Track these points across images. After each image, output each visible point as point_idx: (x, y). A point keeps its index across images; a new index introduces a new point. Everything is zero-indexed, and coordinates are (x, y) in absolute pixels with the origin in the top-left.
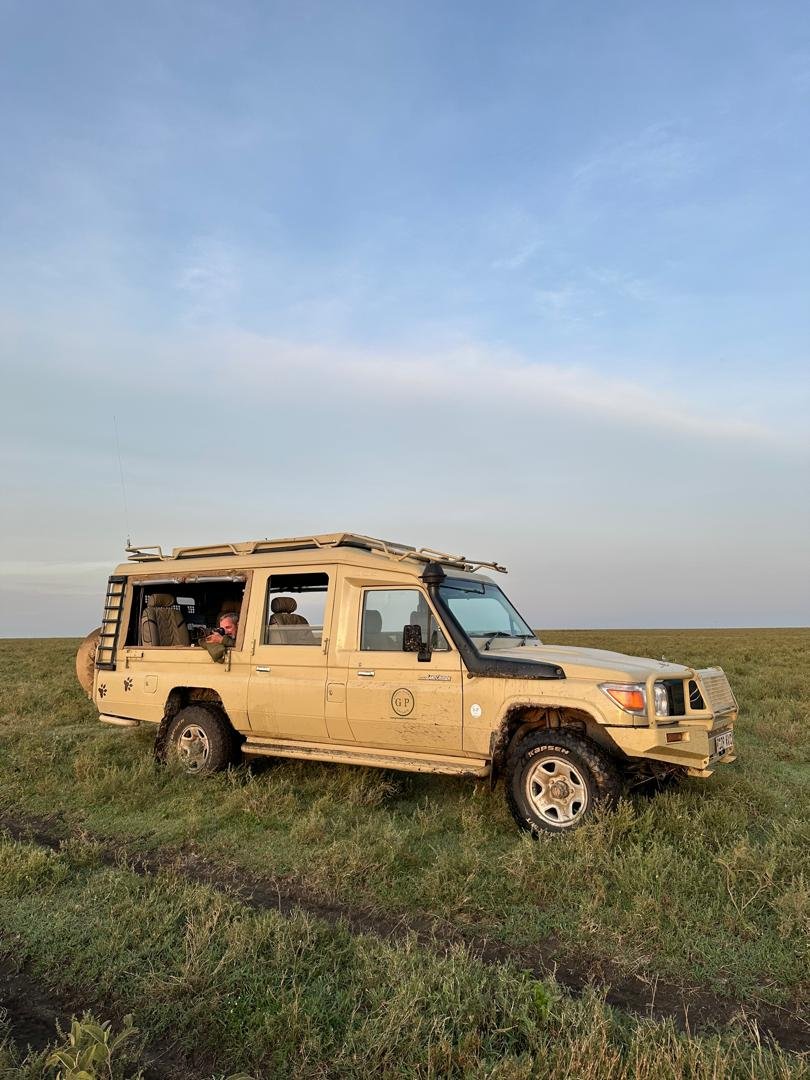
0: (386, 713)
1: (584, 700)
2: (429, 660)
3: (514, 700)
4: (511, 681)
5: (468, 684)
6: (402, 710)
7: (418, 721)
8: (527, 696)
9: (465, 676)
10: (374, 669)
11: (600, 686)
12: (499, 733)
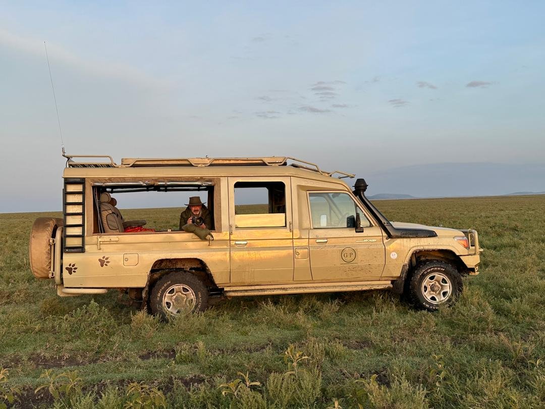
0: (338, 262)
1: (449, 245)
2: (363, 232)
3: (415, 249)
4: (412, 240)
5: (386, 243)
6: (348, 259)
7: (359, 264)
8: (422, 246)
9: (384, 238)
10: (327, 238)
11: (454, 238)
12: (408, 265)
